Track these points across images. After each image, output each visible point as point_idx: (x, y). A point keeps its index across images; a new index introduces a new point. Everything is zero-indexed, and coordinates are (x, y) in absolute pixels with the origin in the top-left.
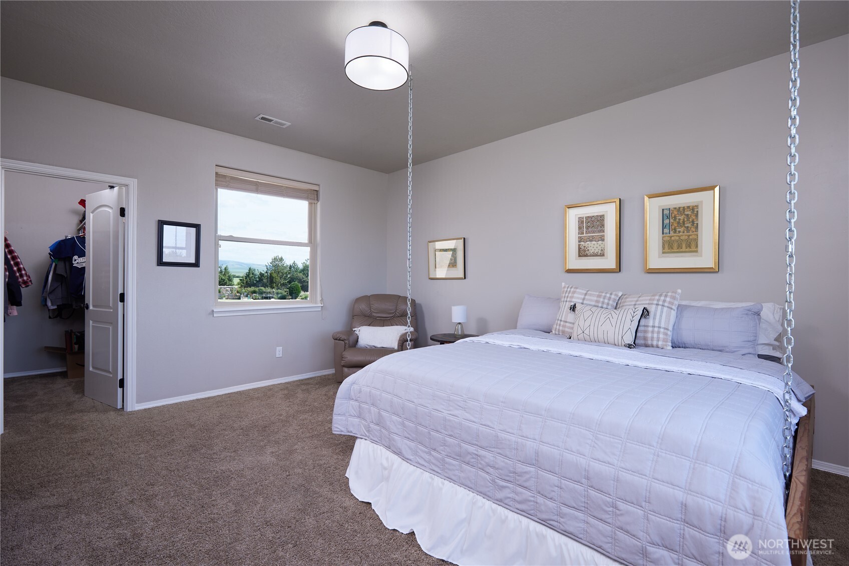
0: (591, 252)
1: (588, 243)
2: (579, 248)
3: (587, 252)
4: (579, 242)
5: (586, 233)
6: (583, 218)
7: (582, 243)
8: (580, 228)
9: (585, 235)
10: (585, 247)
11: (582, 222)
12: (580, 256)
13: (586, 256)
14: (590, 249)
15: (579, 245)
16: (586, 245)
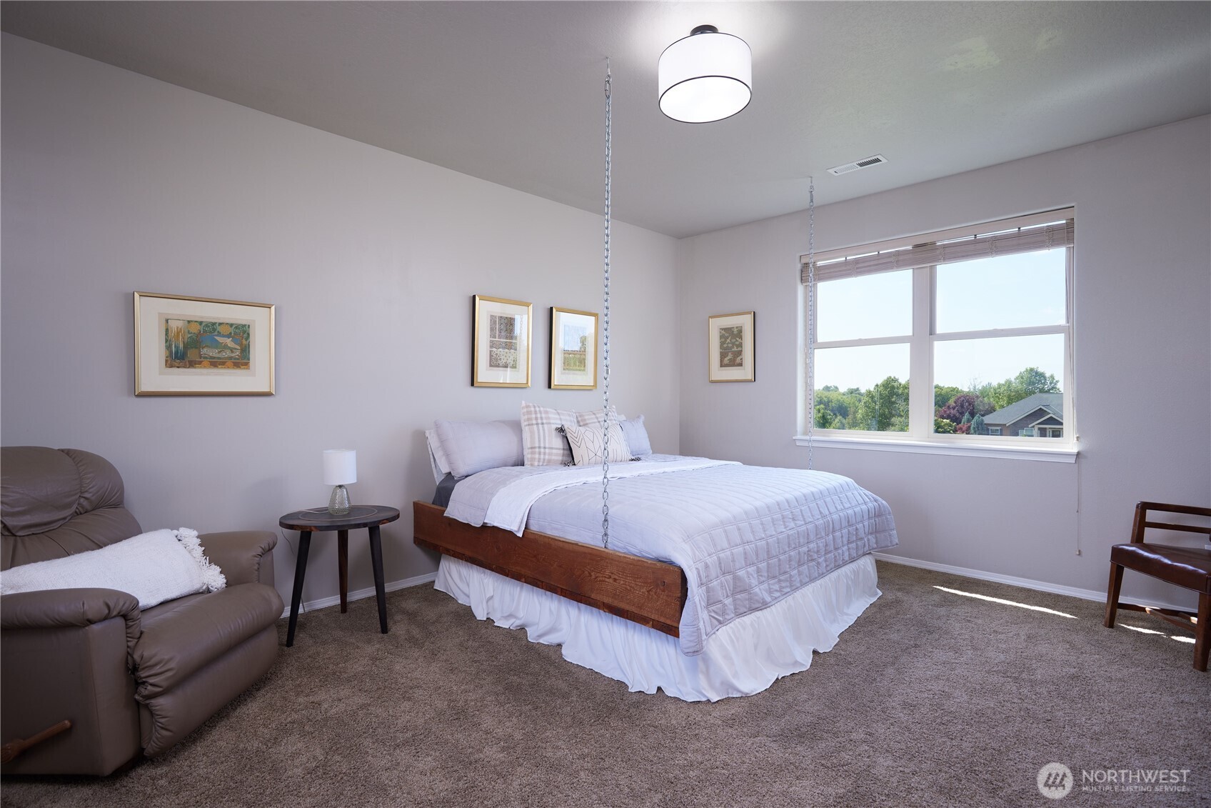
0: (504, 361)
1: (501, 350)
2: (491, 356)
3: (500, 362)
4: (491, 347)
5: (500, 337)
6: (496, 317)
7: (494, 349)
8: (492, 329)
9: (497, 339)
10: (497, 354)
11: (495, 322)
12: (491, 366)
13: (498, 366)
14: (502, 357)
15: (491, 351)
16: (498, 353)
